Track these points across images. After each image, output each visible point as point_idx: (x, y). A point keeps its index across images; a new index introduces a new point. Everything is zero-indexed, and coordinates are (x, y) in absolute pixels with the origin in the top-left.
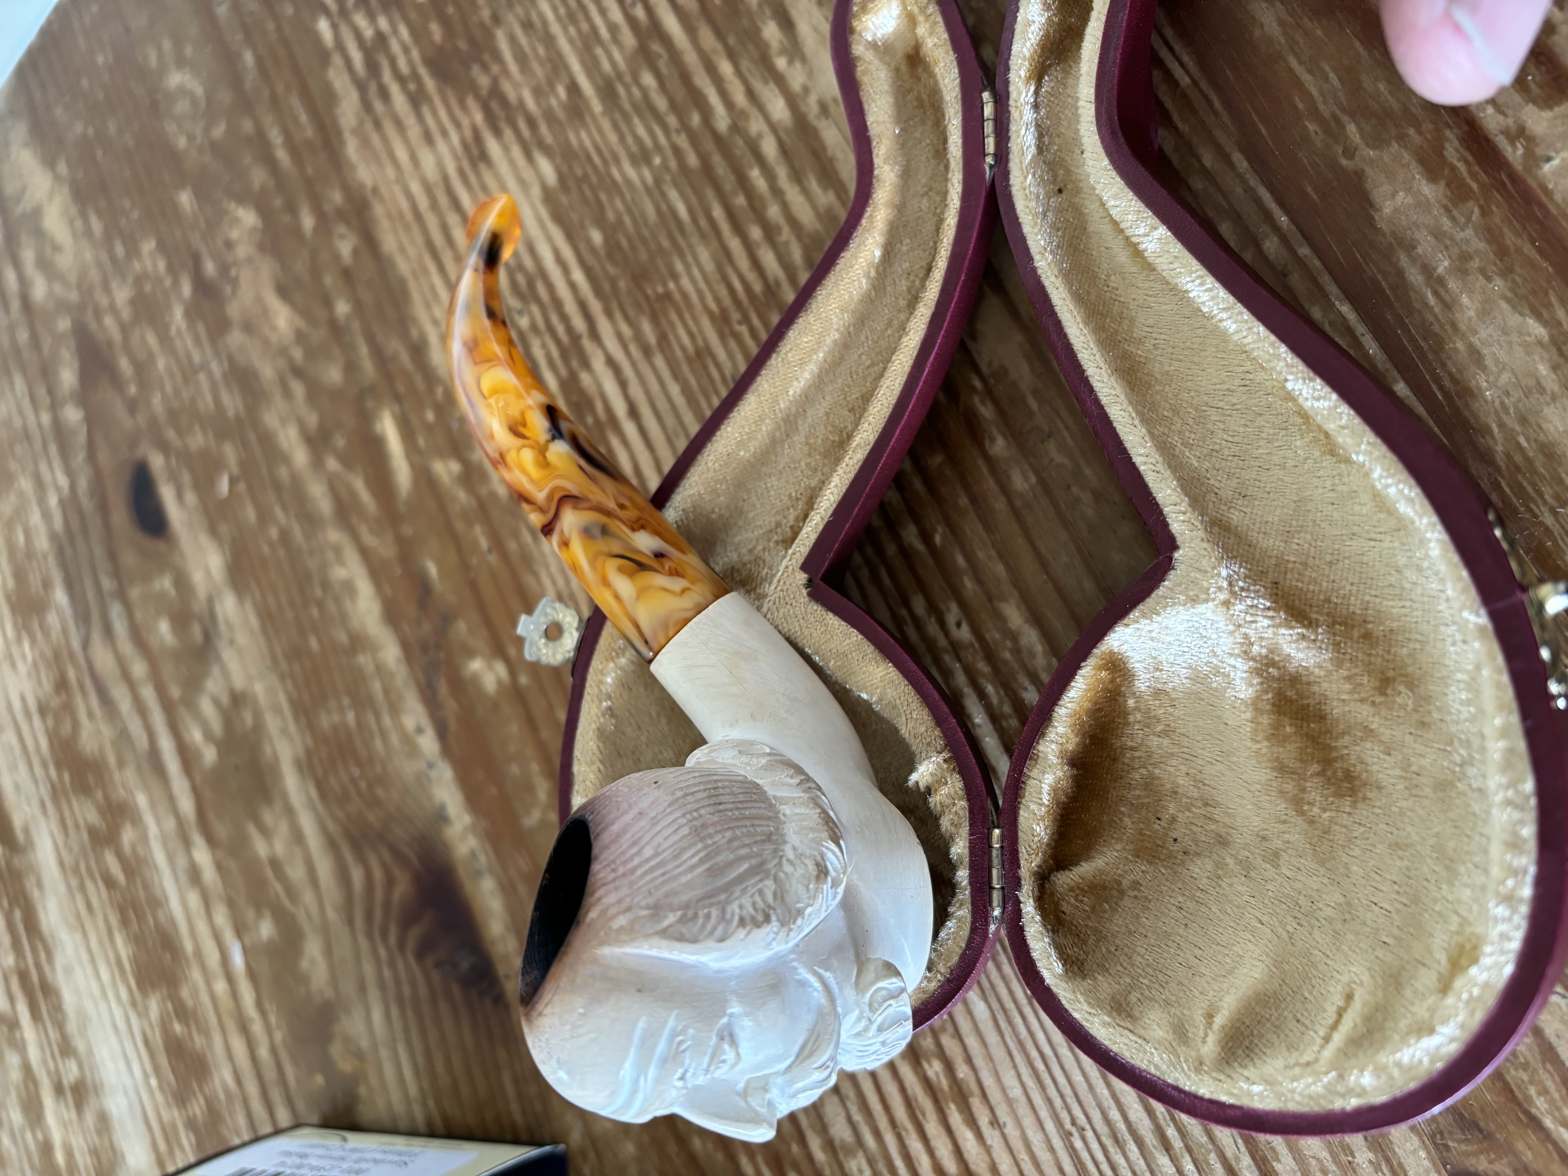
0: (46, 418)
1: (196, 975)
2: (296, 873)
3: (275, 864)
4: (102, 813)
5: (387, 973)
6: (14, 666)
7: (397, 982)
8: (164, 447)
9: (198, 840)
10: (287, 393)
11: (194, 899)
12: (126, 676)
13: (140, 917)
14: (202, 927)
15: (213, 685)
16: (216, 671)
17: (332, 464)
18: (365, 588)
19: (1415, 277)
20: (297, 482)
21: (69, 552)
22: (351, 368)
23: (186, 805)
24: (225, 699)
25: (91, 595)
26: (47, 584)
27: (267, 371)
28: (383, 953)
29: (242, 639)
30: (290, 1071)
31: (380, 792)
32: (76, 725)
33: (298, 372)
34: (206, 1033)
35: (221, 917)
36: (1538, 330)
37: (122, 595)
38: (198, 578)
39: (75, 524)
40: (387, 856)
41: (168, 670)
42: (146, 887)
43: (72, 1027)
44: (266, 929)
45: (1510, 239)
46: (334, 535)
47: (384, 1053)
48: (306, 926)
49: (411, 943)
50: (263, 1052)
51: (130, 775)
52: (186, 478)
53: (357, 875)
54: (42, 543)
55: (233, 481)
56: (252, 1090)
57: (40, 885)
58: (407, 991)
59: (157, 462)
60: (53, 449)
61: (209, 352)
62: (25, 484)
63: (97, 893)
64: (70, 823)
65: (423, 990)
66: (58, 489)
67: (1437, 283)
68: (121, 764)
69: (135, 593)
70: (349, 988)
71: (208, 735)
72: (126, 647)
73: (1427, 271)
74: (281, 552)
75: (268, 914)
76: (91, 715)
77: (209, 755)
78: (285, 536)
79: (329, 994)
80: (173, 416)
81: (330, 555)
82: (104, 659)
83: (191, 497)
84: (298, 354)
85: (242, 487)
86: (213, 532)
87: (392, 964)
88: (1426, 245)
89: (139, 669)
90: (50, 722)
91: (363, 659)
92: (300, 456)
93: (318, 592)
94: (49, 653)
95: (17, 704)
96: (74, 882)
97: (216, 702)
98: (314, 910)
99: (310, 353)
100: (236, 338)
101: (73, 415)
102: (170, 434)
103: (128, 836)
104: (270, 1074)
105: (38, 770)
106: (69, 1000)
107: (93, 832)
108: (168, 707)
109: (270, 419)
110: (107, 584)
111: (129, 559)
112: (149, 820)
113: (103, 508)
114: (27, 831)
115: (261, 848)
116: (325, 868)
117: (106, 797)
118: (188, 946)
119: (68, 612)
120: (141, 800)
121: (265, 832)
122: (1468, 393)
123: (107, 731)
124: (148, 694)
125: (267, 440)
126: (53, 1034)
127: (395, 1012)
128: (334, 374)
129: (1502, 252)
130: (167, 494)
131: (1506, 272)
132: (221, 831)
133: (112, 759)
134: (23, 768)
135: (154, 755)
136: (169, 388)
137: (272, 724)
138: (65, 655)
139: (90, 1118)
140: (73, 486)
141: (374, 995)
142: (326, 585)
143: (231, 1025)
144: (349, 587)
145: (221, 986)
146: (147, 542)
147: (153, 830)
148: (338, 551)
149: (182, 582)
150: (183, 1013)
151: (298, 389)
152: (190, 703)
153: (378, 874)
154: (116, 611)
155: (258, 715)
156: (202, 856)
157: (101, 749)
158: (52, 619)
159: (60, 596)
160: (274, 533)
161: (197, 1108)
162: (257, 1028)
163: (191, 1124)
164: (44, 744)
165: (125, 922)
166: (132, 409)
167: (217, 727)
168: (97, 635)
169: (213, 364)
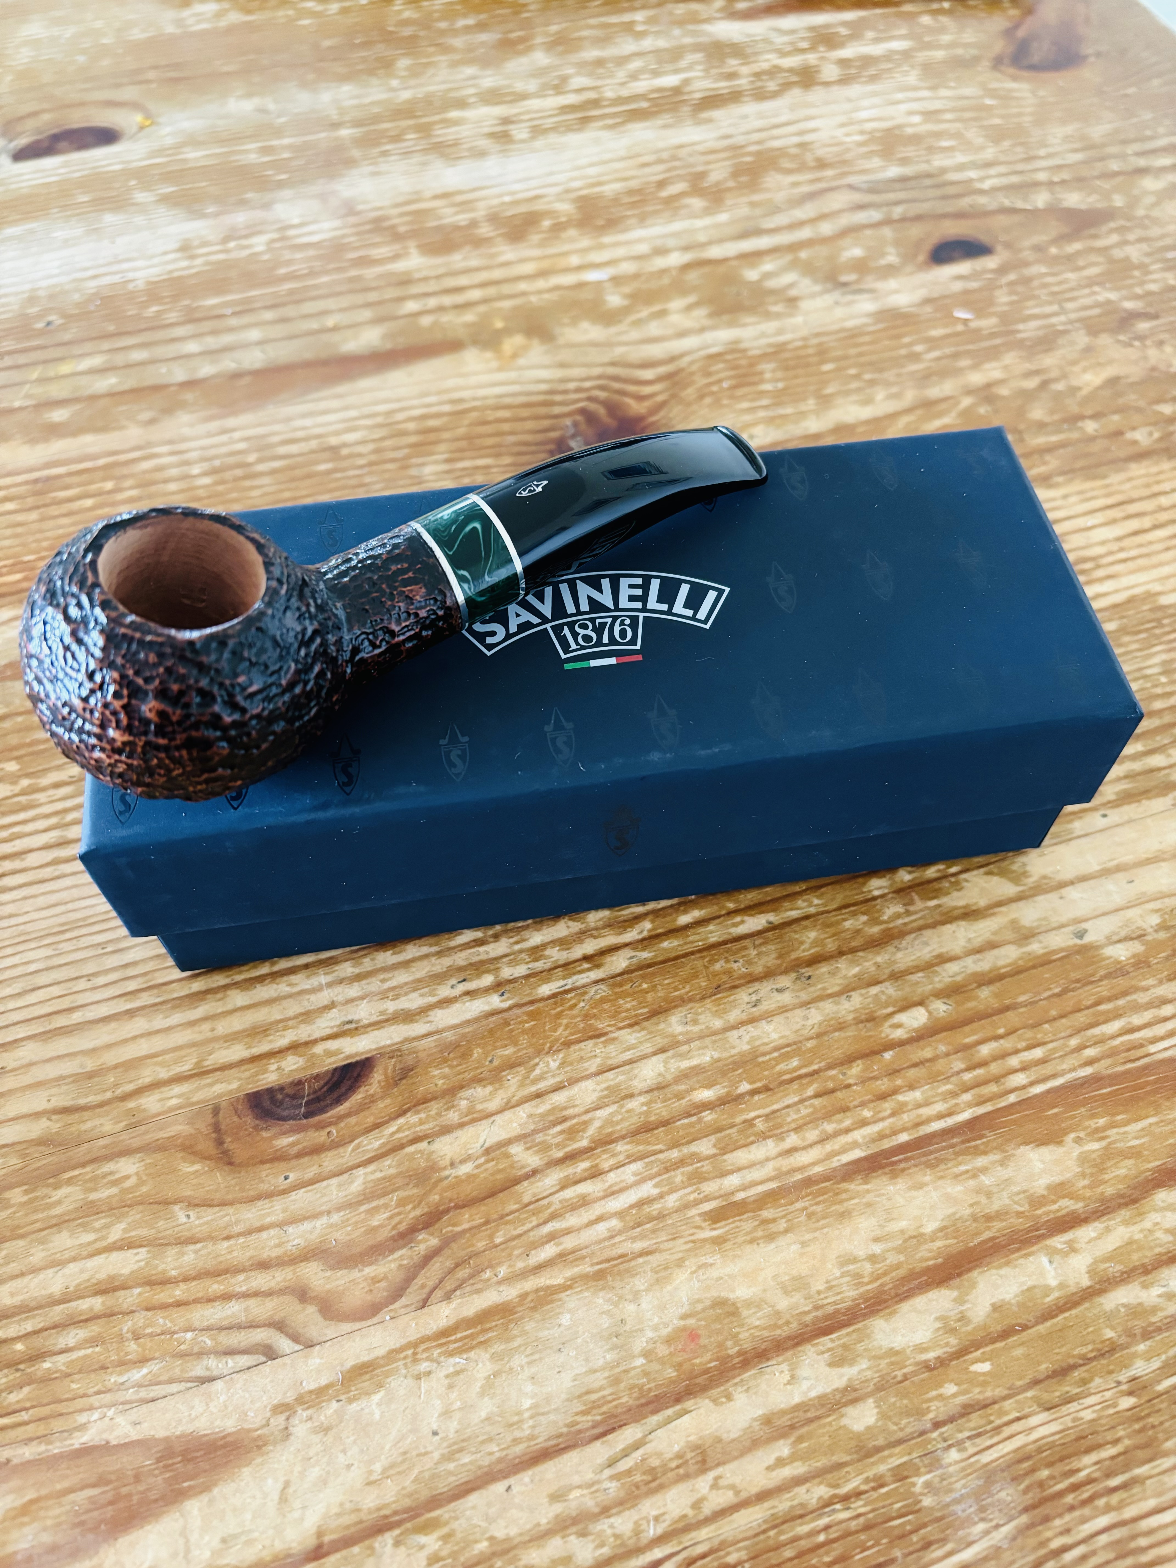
0: (1042, 176)
1: (585, 242)
2: (654, 329)
3: (663, 313)
4: (718, 184)
5: (572, 386)
6: (842, 125)
7: (565, 392)
8: (1002, 270)
9: (687, 257)
10: (1029, 374)
11: (643, 248)
12: (823, 217)
13: (634, 205)
14: (621, 252)
15: (806, 285)
16: (817, 288)
17: (967, 402)
18: (865, 413)
19: (981, 1161)
20: (957, 372)
21: (928, 182)
22: (1041, 426)
23: (715, 252)
24: (793, 293)
25: (891, 196)
26: (904, 161)
27: (1049, 361)
28: (588, 384)
29: (839, 312)
30: (507, 304)
31: (708, 400)
32: (789, 172)
33: (1044, 384)
34: (542, 244)
35: (628, 268)
36: (930, 1227)
37: (888, 222)
38: (892, 284)
39: (951, 190)
40: (660, 398)
41: (823, 251)
42: (656, 212)
43: (553, 138)
44: (614, 300)
45: (997, 1225)
46: (910, 396)
47: (513, 375)
48: (613, 330)
49: (592, 406)
50: (523, 286)
51: (744, 211)
52: (974, 285)
53: (648, 374)
54: (939, 162)
55: (965, 321)
56: (497, 274)
57: (665, 127)
58: (558, 398)
59: (990, 263)
60: (1015, 179)
61: (1073, 316)
62: (990, 153)
63: (655, 173)
64: (711, 157)
65: (557, 410)
66: (982, 179)
67: (974, 1174)
68: (753, 205)
69: (887, 232)
70: (565, 355)
71: (767, 276)
72: (845, 220)
73: (984, 1170)
74: (903, 352)
75: (626, 302)
76: (795, 184)
77: (752, 275)
78: (915, 357)
79: (561, 341)
80: (1027, 281)
81: (895, 390)
82: (838, 200)
83: (958, 286)
84: (1060, 386)
85: (960, 328)
86: (927, 301)
87: (578, 390)
88: (1003, 1173)
89: (826, 228)
90: (794, 151)
91: (811, 404)
92: (976, 378)
93: (867, 376)
94: (848, 156)
95: (811, 125)
96: (665, 155)
97: (791, 285)
98: (624, 338)
99: (1058, 397)
100: (1082, 339)
101: (1041, 199)
102: (1012, 277)
103: (697, 203)
104: (506, 289)
105: (756, 137)
106: (573, 138)
107: (702, 175)
108: (793, 248)
109: (1009, 358)
110: (898, 212)
111: (915, 231)
112: (707, 221)
113: (960, 215)
114: (710, 121)
115: (676, 304)
116: (656, 351)
117: (729, 189)
118: (607, 239)
119: (881, 176)
120: (723, 217)
121: (689, 308)
122: (894, 1175)
123: (780, 197)
124: (805, 233)
125: (993, 354)
126: (549, 122)
127: (544, 387)
128: (1037, 413)
129: (988, 1218)
130: (964, 267)
131: (975, 1218)
132: (693, 277)
133: (756, 197)
134: (758, 124)
135: (758, 232)
136: (1049, 280)
137: (770, 326)
138: (846, 169)
139: (484, 143)
140: (982, 192)
141: (559, 373)
142: (872, 383)
143: (545, 264)
144: (868, 401)
145: (575, 260)
146: (928, 246)
147: (699, 223)
148: (897, 396)
149: (890, 271)
150: (558, 228)
151: (1032, 383)
152: (794, 264)
153: (647, 390)
154: (875, 215)
155: (778, 316)
156: (675, 259)
157: (767, 190)
158: (876, 162)
159: (894, 171)
160: (919, 348)
161: (485, 230)
162: (541, 284)
163: (473, 224)
164: (776, 144)
165: (631, 192)
166: (1038, 248)
167: (772, 284)
168: (857, 197)
169: (1063, 318)
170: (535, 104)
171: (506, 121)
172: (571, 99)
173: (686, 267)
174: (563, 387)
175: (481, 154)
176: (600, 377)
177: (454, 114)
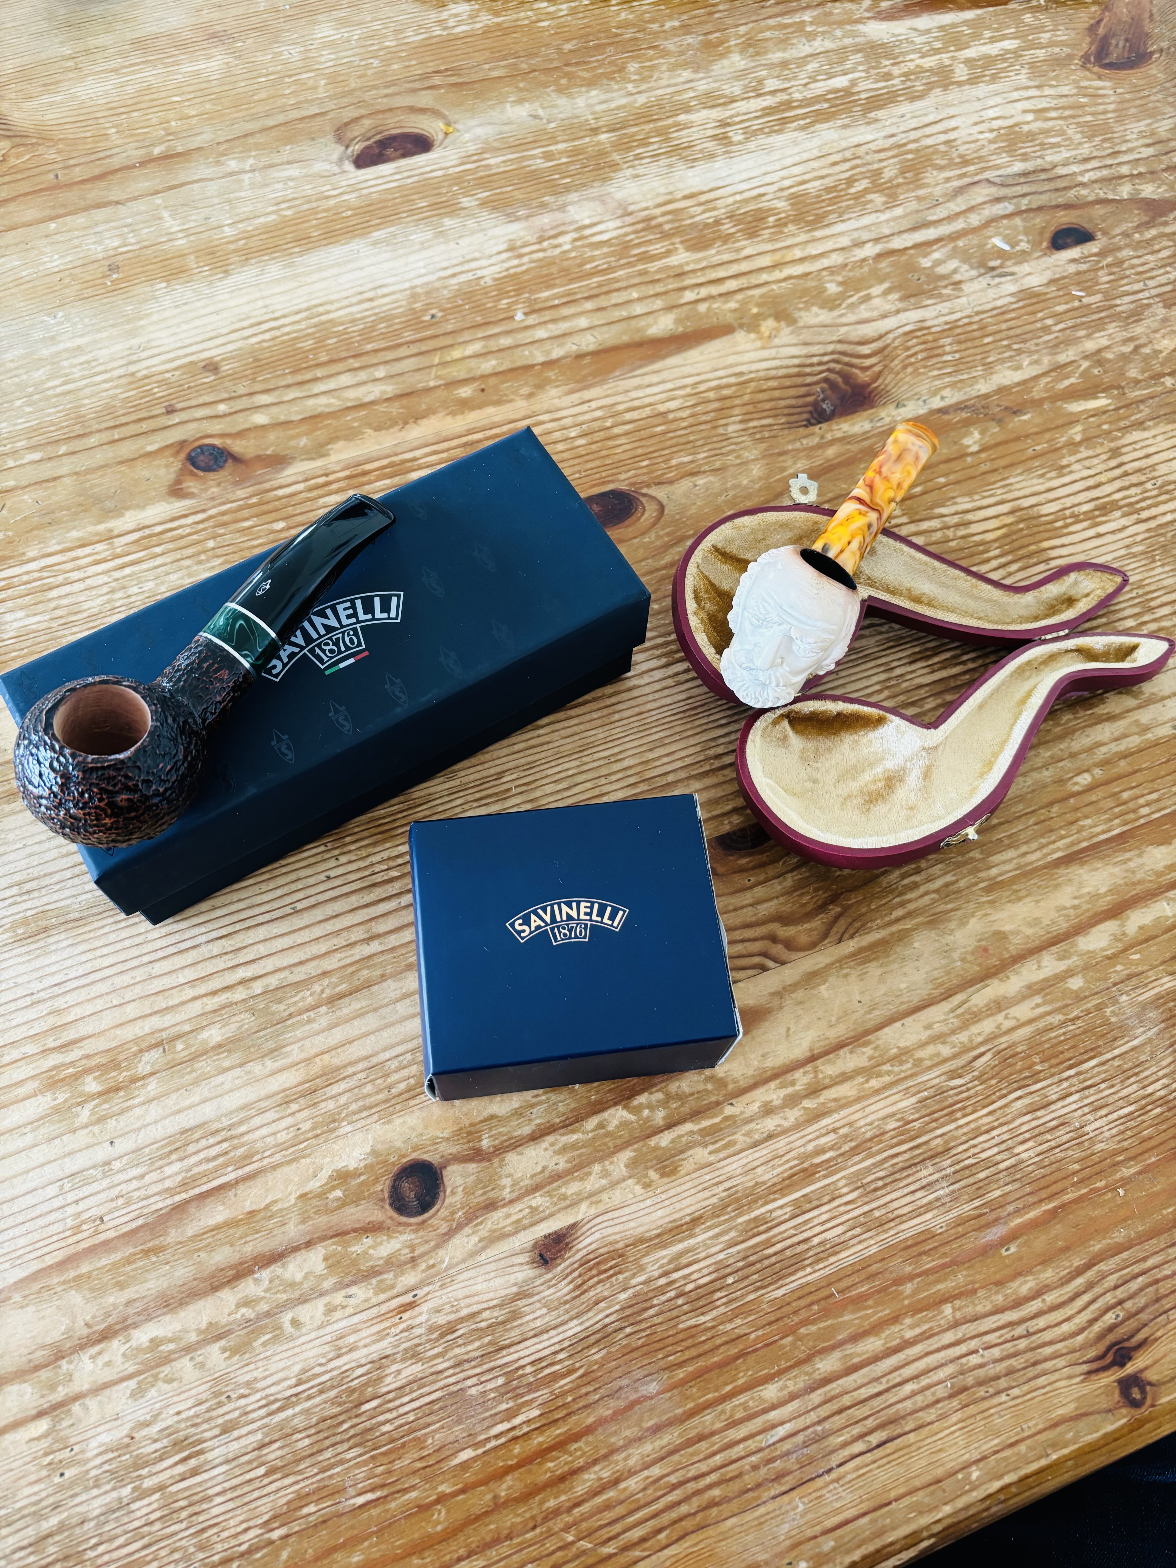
0: (1125, 170)
1: (803, 237)
2: (863, 312)
3: (868, 298)
4: (890, 180)
5: (815, 360)
6: (976, 124)
7: (811, 365)
8: (1102, 254)
9: (878, 248)
10: (1126, 341)
11: (845, 241)
12: (971, 209)
13: (832, 201)
14: (829, 245)
15: (965, 272)
16: (974, 273)
17: (1085, 364)
18: (1018, 376)
19: (1128, 855)
20: (1077, 341)
21: (1043, 176)
22: (1137, 382)
23: (897, 243)
24: (957, 277)
25: (1019, 190)
26: (1025, 158)
27: (1139, 330)
28: (826, 358)
29: (991, 293)
30: (757, 292)
31: (910, 370)
32: (942, 168)
33: (1137, 348)
34: (770, 240)
35: (836, 259)
36: (1103, 890)
37: (1018, 213)
38: (1026, 268)
39: (1060, 184)
40: (877, 369)
41: (973, 240)
42: (849, 207)
43: (762, 140)
44: (832, 288)
45: (1139, 887)
46: (1046, 362)
47: (773, 352)
48: (836, 313)
49: (832, 376)
50: (764, 277)
51: (914, 205)
52: (1084, 267)
53: (866, 350)
54: (1050, 157)
55: (1080, 299)
56: (744, 267)
57: (845, 127)
58: (808, 370)
59: (1093, 247)
60: (1105, 172)
61: (1154, 292)
62: (1085, 150)
63: (842, 172)
64: (882, 155)
65: (809, 380)
66: (1083, 173)
67: (1125, 862)
68: (919, 199)
69: (1018, 221)
70: (806, 336)
71: (937, 263)
72: (987, 212)
73: (1130, 860)
74: (1039, 325)
75: (840, 289)
76: (948, 180)
77: (926, 263)
78: (1046, 329)
79: (801, 324)
80: (1120, 263)
81: (1035, 357)
82: (981, 194)
83: (1072, 268)
84: (1147, 350)
85: (1076, 304)
86: (1052, 282)
87: (820, 364)
88: (1139, 861)
89: (975, 220)
90: (942, 148)
91: (979, 371)
92: (1090, 346)
93: (1015, 346)
94: (983, 153)
95: (952, 123)
96: (848, 154)
97: (955, 271)
98: (844, 320)
99: (1146, 359)
100: (1160, 311)
101: (1125, 191)
102: (1109, 260)
103: (878, 199)
104: (754, 280)
105: (913, 135)
106: (777, 140)
107: (878, 173)
108: (953, 237)
109: (1112, 328)
110: (1024, 203)
111: (1038, 220)
112: (888, 215)
113: (1068, 206)
114: (876, 120)
115: (876, 290)
116: (868, 330)
117: (899, 185)
118: (818, 234)
119: (1009, 171)
120: (899, 211)
121: (886, 293)
122: (1082, 864)
123: (938, 191)
124: (959, 225)
125: (1100, 325)
126: (756, 124)
127: (796, 361)
128: (1133, 373)
129: (1134, 884)
130: (1074, 252)
131: (1126, 884)
132: (884, 264)
133: (921, 192)
134: (914, 123)
135: (926, 225)
136: (1135, 261)
137: (944, 307)
138: (983, 165)
139: (711, 145)
140: (1082, 185)
141: (804, 351)
142: (1020, 352)
143: (777, 257)
144: (1018, 368)
145: (798, 253)
146: (1048, 235)
147: (883, 217)
148: (1036, 362)
149: (1023, 257)
150: (781, 224)
151: (1127, 349)
152: (954, 253)
153: (868, 362)
154: (1008, 207)
155: (949, 298)
156: (869, 250)
157: (927, 185)
158: (1004, 159)
159: (1019, 167)
160: (1049, 322)
161: (728, 227)
162: (778, 275)
163: (717, 222)
164: (929, 142)
165: (828, 190)
166: (1126, 235)
167: (941, 270)
168: (994, 191)
169: (1146, 294)
170: (742, 106)
171: (724, 124)
172: (769, 101)
173: (880, 256)
174: (809, 361)
175: (712, 156)
176: (832, 353)
177: (682, 118)
